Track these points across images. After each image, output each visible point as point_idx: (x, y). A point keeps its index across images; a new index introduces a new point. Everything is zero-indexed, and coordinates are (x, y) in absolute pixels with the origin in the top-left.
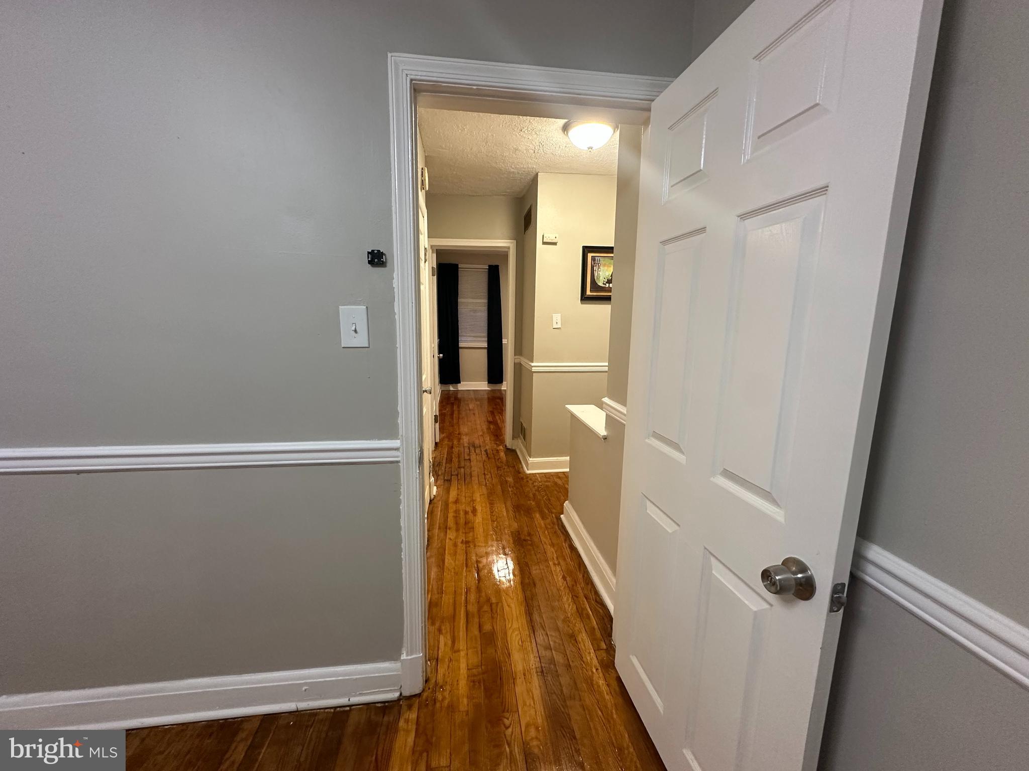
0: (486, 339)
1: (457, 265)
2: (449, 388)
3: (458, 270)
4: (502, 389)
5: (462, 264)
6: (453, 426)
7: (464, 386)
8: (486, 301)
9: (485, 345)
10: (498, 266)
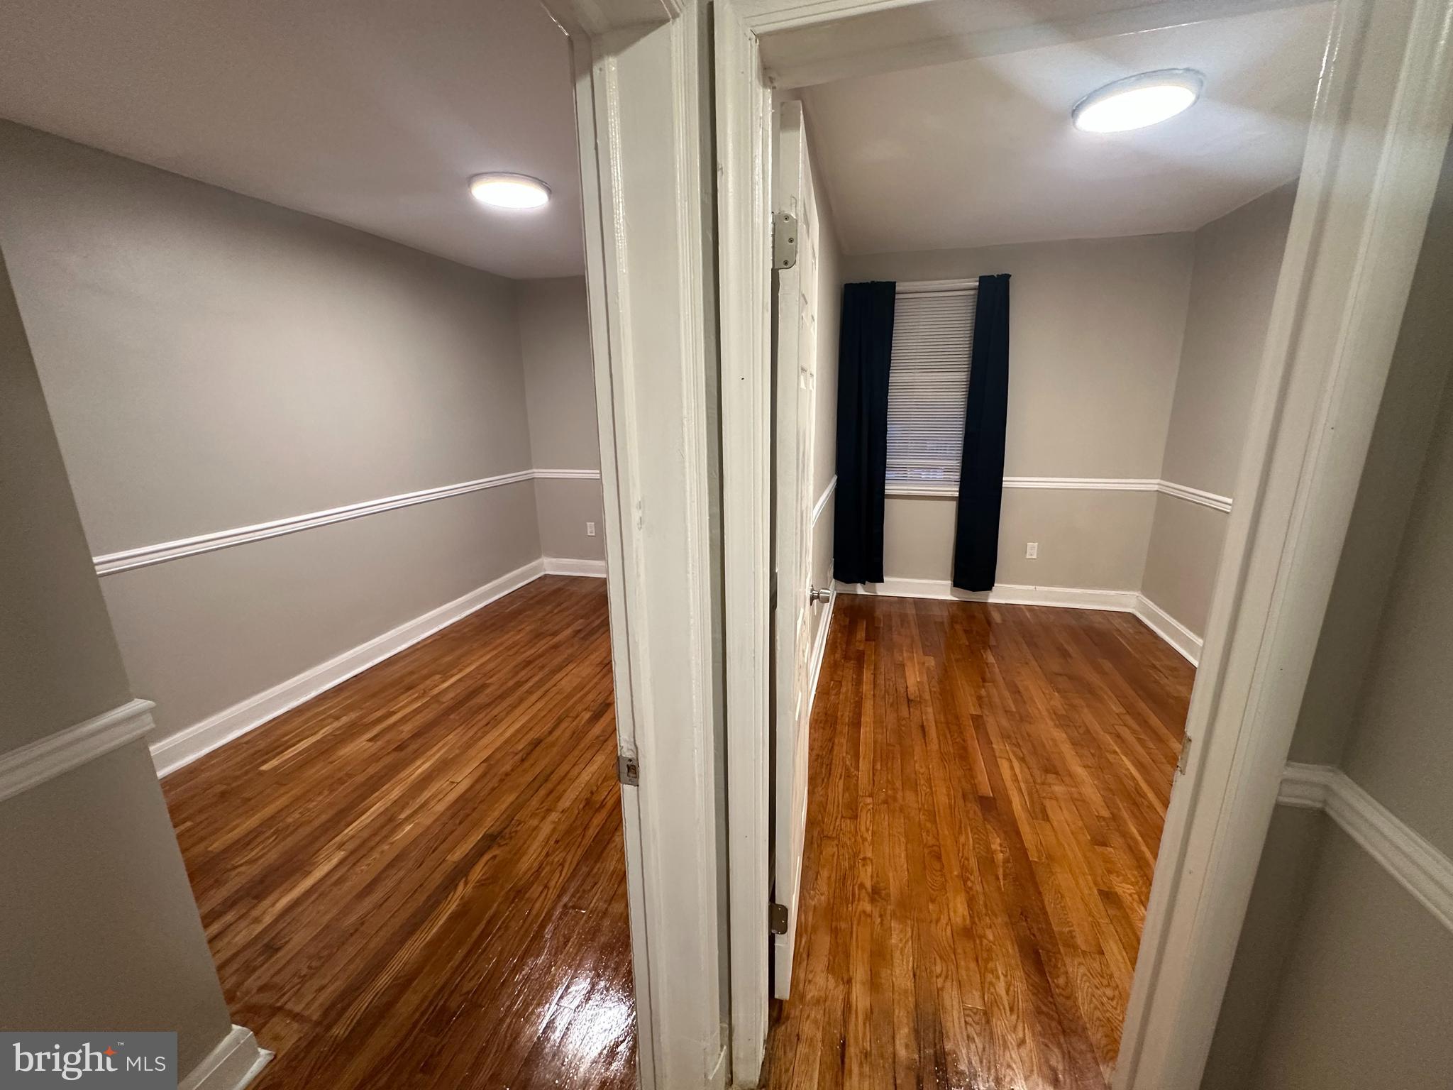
0: (956, 476)
1: (893, 285)
2: (855, 591)
3: (894, 299)
4: (990, 600)
5: (902, 281)
6: (855, 817)
7: (893, 587)
8: (962, 377)
9: (954, 491)
10: (1006, 278)
